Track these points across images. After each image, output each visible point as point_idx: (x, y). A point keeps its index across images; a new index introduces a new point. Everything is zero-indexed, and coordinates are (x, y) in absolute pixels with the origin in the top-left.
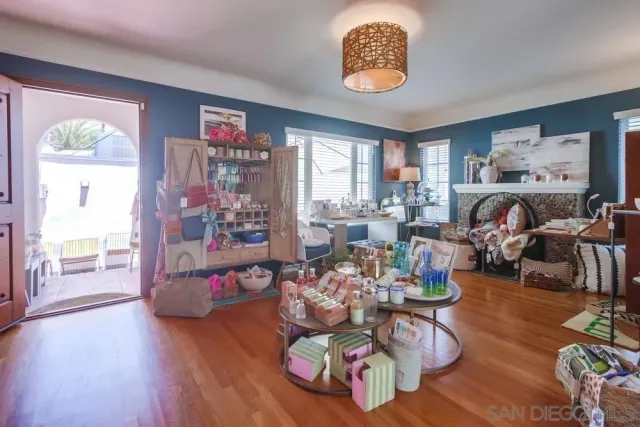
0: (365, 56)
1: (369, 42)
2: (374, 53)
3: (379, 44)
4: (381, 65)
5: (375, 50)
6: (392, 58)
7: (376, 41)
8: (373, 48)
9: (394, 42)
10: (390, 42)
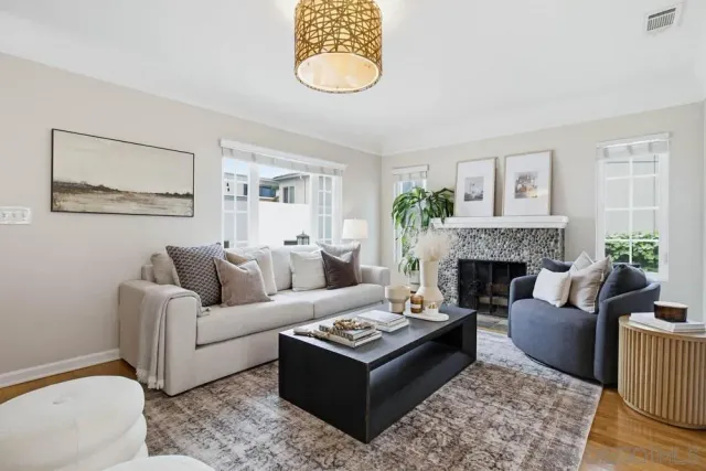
0: (310, 38)
1: (315, 18)
2: (320, 32)
3: (327, 19)
4: (329, 48)
5: (322, 29)
6: (348, 37)
7: (323, 16)
8: (320, 26)
9: (348, 15)
10: (342, 15)
